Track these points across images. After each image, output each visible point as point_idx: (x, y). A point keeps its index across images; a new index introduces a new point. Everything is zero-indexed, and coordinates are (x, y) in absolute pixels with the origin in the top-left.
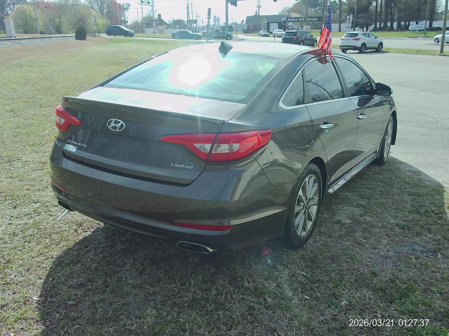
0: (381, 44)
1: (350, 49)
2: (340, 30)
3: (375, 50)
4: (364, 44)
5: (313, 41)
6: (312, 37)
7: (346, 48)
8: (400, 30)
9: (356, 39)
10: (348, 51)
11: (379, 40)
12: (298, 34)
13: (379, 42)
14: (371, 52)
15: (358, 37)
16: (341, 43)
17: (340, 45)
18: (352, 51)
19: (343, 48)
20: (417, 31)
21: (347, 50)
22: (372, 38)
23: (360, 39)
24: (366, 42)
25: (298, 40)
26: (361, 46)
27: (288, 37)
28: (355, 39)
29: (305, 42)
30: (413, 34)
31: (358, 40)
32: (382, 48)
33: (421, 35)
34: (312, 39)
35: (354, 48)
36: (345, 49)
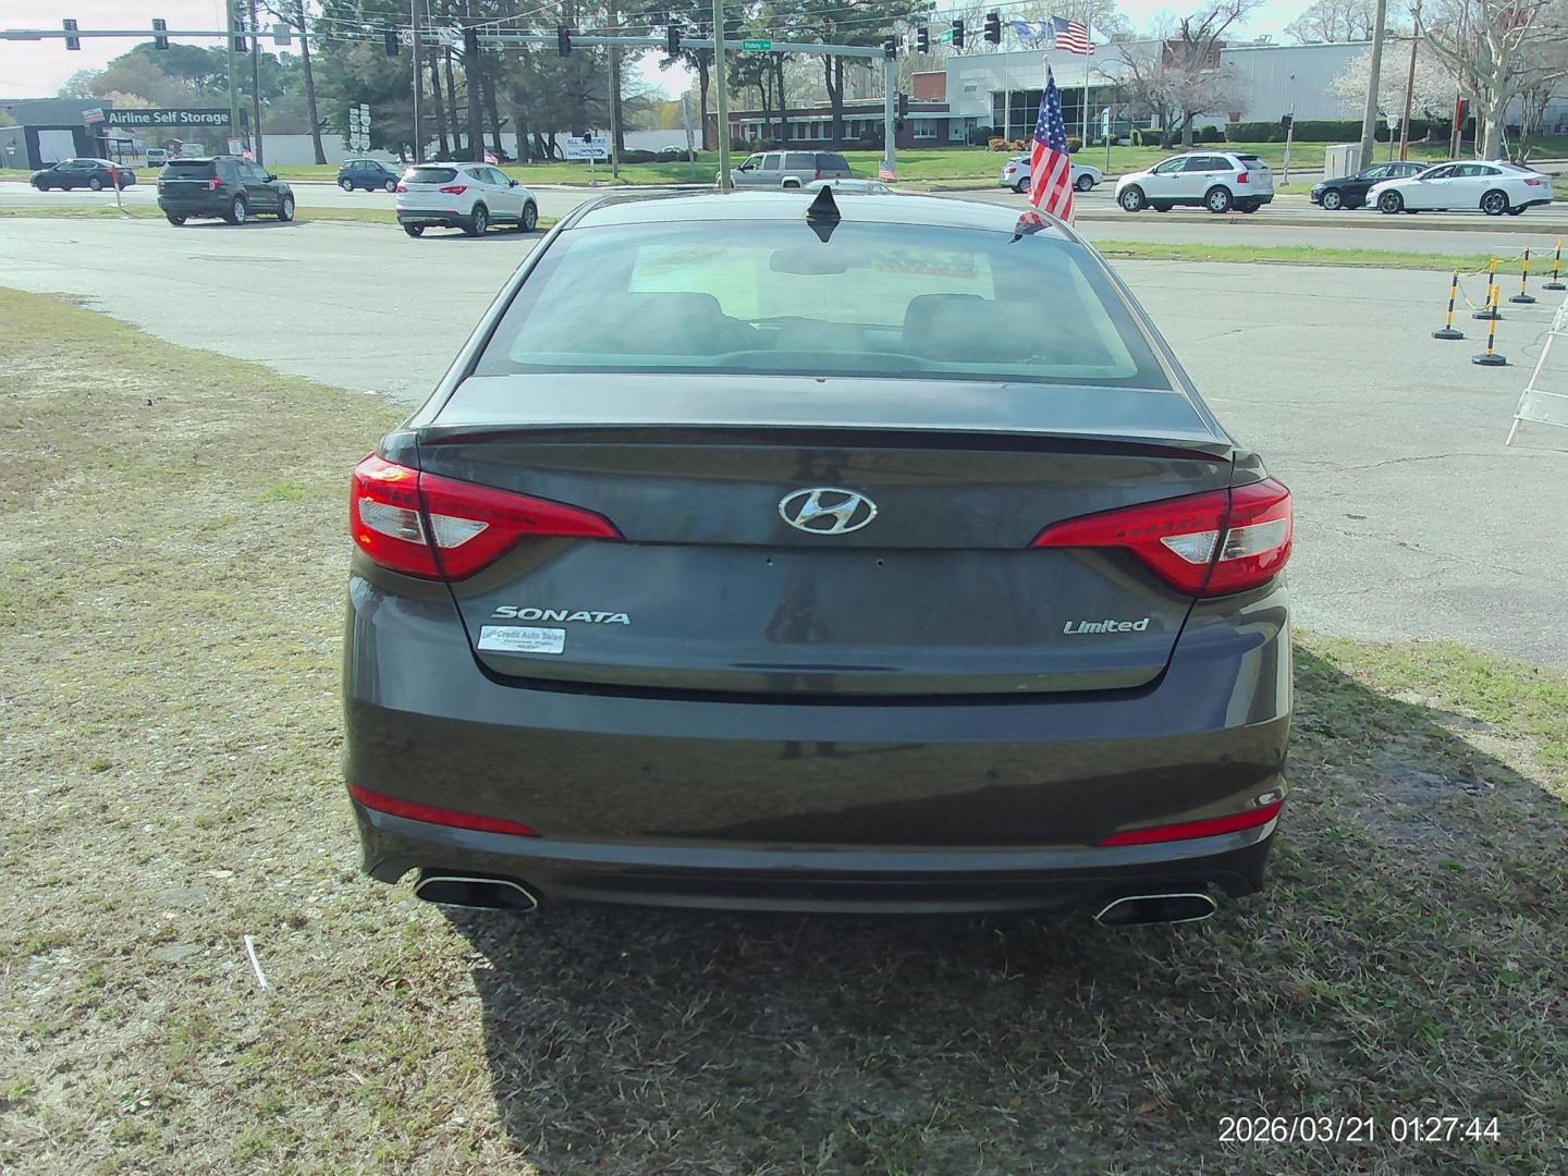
0: (531, 205)
1: (433, 224)
2: (321, 160)
3: (516, 226)
4: (480, 206)
5: (279, 196)
6: (271, 184)
7: (423, 219)
8: (530, 160)
9: (452, 188)
10: (428, 231)
11: (523, 191)
12: (220, 171)
13: (525, 199)
14: (502, 232)
15: (456, 183)
16: (401, 202)
17: (399, 211)
18: (441, 230)
19: (410, 219)
20: (592, 162)
21: (422, 225)
22: (501, 184)
23: (464, 188)
24: (485, 200)
25: (224, 192)
26: (473, 212)
27: (181, 180)
28: (451, 190)
29: (251, 199)
30: (579, 174)
31: (458, 190)
32: (537, 217)
33: (604, 176)
34: (276, 189)
35: (449, 219)
36: (415, 224)
